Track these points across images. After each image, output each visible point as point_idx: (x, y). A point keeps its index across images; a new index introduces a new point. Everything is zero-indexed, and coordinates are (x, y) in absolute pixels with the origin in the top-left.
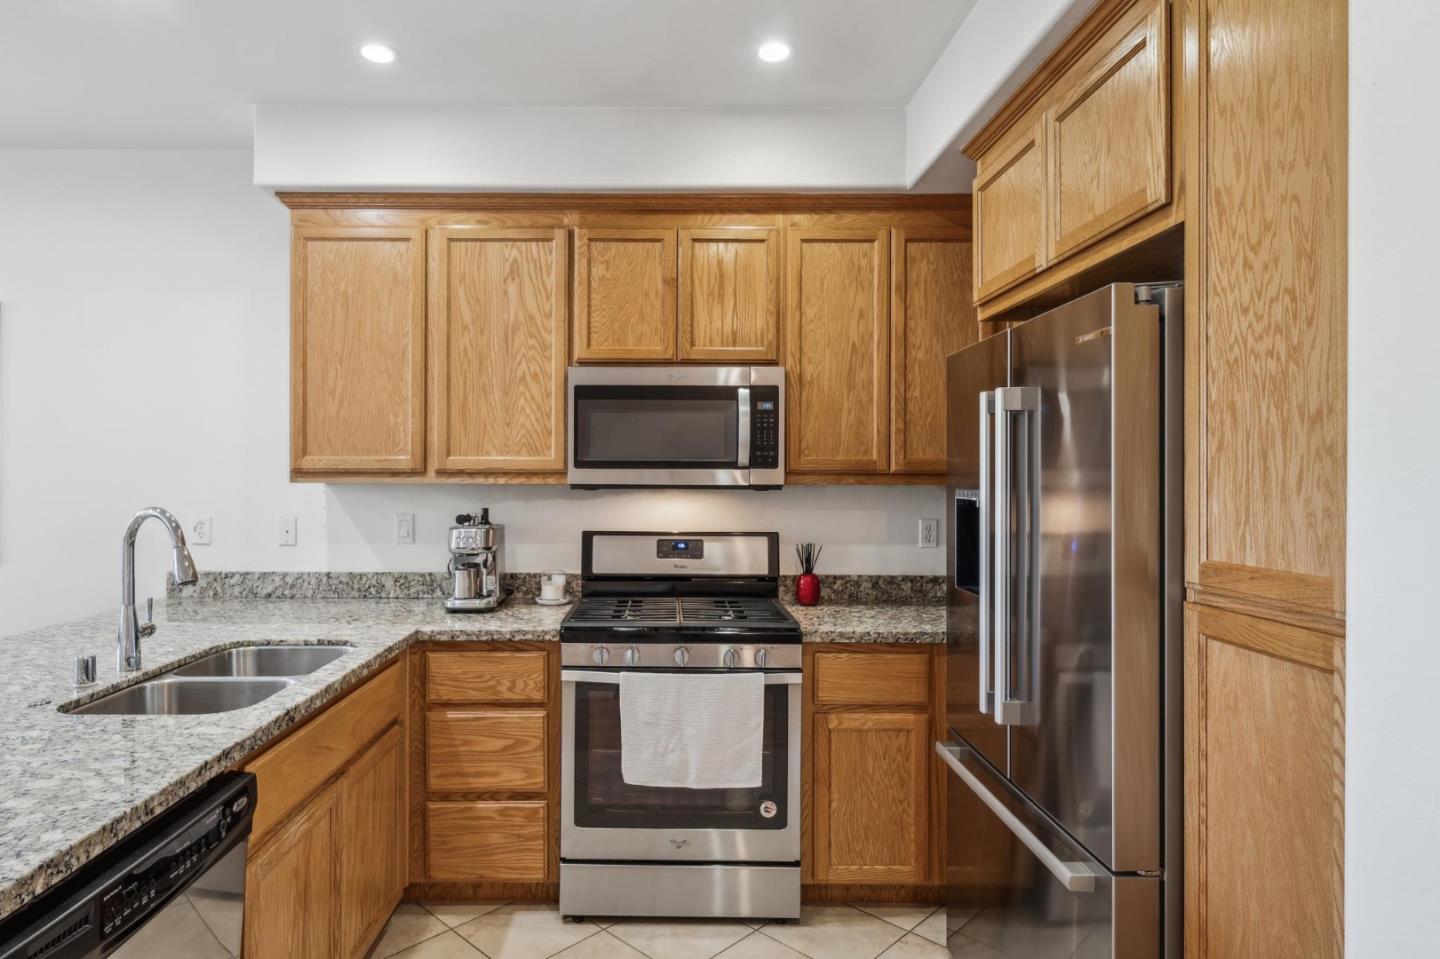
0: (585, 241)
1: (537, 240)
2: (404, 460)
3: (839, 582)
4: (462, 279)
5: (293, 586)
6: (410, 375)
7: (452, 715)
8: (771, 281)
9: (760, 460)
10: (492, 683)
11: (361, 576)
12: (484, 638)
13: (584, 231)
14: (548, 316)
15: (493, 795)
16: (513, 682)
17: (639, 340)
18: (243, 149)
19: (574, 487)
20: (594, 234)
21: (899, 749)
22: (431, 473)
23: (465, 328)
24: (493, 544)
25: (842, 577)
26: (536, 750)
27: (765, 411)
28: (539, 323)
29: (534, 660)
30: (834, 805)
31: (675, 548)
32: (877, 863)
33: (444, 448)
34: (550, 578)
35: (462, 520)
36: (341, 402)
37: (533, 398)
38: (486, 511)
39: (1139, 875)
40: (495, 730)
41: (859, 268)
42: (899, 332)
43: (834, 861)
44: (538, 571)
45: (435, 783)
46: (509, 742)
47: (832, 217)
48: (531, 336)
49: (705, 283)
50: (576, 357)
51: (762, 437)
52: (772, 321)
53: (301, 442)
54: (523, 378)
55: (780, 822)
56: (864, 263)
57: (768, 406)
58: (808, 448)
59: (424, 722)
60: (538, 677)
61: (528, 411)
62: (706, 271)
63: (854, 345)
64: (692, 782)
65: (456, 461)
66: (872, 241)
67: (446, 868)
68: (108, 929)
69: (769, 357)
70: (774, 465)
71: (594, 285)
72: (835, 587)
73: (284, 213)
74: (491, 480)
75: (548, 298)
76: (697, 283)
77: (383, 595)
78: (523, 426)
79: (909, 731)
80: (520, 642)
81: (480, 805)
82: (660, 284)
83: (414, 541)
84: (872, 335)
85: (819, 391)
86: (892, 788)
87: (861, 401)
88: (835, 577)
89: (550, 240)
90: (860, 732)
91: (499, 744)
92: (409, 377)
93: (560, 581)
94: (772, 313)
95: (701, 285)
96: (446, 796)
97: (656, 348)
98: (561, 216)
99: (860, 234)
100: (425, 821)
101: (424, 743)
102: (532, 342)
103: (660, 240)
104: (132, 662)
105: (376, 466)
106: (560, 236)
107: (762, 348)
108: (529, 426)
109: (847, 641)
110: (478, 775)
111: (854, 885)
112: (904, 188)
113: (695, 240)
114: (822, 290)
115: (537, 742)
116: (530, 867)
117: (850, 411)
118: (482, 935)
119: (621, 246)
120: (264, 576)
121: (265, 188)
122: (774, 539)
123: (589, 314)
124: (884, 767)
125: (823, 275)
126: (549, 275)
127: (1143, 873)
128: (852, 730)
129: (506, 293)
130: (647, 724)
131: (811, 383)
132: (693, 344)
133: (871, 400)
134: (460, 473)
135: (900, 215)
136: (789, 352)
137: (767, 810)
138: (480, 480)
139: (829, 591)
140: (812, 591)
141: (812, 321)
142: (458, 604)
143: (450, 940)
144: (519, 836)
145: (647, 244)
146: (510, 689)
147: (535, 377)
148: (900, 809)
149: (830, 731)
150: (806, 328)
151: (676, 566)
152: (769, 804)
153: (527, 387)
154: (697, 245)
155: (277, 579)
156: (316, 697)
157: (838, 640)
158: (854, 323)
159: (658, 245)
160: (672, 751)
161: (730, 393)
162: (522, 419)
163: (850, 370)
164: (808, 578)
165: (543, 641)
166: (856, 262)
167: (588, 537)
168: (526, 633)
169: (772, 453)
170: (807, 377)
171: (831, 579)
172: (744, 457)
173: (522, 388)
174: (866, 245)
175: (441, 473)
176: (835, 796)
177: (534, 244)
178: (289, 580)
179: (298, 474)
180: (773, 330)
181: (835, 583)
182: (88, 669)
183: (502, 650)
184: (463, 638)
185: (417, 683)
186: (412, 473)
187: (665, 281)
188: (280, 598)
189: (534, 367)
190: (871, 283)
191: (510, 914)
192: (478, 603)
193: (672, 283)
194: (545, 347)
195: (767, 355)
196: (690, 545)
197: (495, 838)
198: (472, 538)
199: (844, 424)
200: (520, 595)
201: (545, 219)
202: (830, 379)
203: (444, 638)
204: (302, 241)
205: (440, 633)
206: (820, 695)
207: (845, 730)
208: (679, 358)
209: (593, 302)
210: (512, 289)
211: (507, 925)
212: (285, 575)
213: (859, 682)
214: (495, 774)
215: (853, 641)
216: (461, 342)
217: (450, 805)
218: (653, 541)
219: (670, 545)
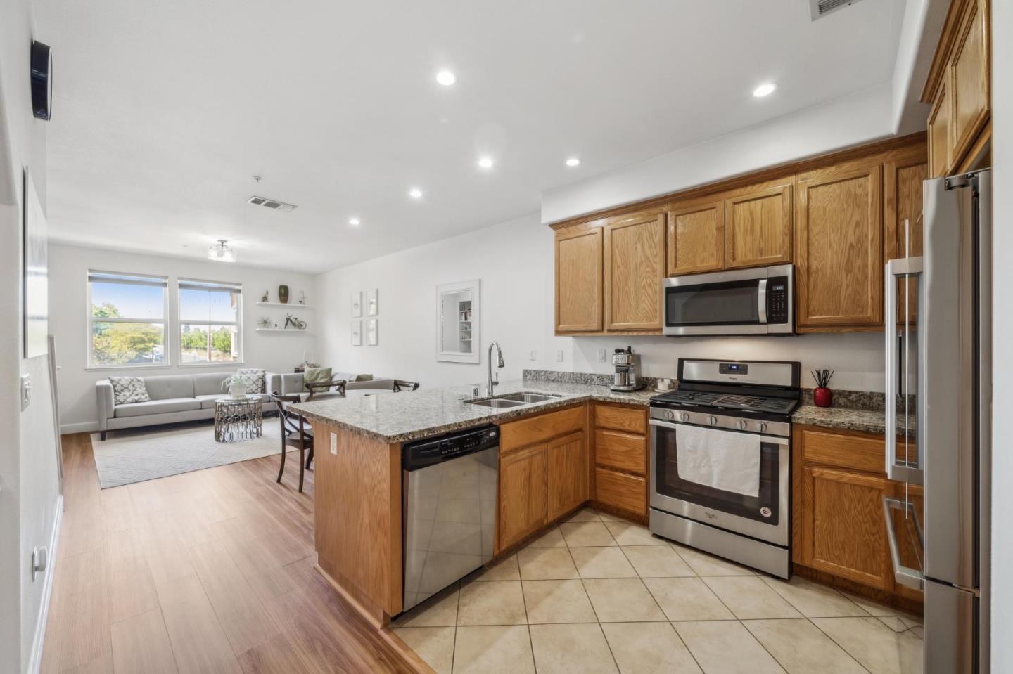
0: (674, 217)
1: (650, 222)
2: (595, 326)
3: (853, 396)
4: (618, 246)
5: (561, 377)
6: (597, 289)
7: (605, 433)
8: (786, 216)
9: (775, 319)
10: (621, 421)
11: (585, 374)
12: (617, 401)
13: (673, 212)
14: (656, 256)
15: (623, 471)
16: (630, 422)
17: (703, 261)
18: (538, 212)
19: (668, 336)
20: (677, 213)
21: (871, 500)
22: (606, 331)
23: (619, 267)
24: (632, 362)
25: (856, 392)
26: (641, 454)
27: (778, 291)
28: (652, 261)
29: (640, 415)
30: (817, 523)
31: (730, 368)
32: (852, 566)
33: (610, 321)
34: (663, 380)
35: (618, 351)
36: (571, 304)
37: (649, 295)
38: (630, 348)
39: (954, 587)
40: (622, 442)
41: (856, 195)
42: (891, 231)
43: (817, 555)
44: (656, 377)
45: (598, 461)
46: (628, 449)
47: (833, 168)
48: (648, 266)
49: (742, 225)
50: (669, 273)
51: (776, 306)
52: (787, 239)
53: (558, 321)
54: (644, 287)
55: (774, 520)
56: (859, 191)
57: (780, 288)
58: (814, 311)
59: (595, 434)
60: (642, 422)
61: (647, 302)
62: (742, 218)
63: (851, 244)
64: (714, 485)
65: (616, 325)
66: (866, 176)
67: (603, 497)
68: (443, 453)
69: (785, 260)
70: (785, 321)
71: (678, 237)
72: (851, 398)
73: (552, 233)
74: (630, 334)
75: (656, 247)
76: (736, 225)
77: (593, 383)
78: (644, 308)
79: (880, 491)
80: (633, 405)
81: (617, 474)
82: (715, 232)
83: (605, 361)
84: (866, 236)
85: (823, 275)
86: (865, 523)
87: (857, 279)
88: (850, 392)
89: (656, 220)
90: (839, 484)
91: (624, 449)
92: (596, 290)
93: (667, 382)
94: (786, 234)
95: (740, 227)
96: (604, 467)
97: (713, 263)
98: (661, 208)
99: (857, 173)
100: (595, 474)
101: (595, 442)
102: (648, 269)
103: (714, 208)
104: (491, 392)
105: (584, 329)
106: (661, 218)
107: (779, 256)
108: (647, 308)
109: (826, 426)
110: (616, 460)
111: (838, 577)
112: (892, 135)
113: (735, 203)
114: (825, 215)
115: (641, 451)
116: (638, 506)
117: (848, 287)
118: (614, 528)
119: (693, 215)
120: (552, 372)
121: (546, 224)
122: (796, 367)
123: (676, 252)
124: (859, 509)
125: (825, 205)
126: (656, 237)
127: (956, 586)
128: (831, 481)
129: (636, 249)
130: (690, 451)
131: (816, 272)
132: (734, 259)
133: (866, 278)
134: (617, 331)
135: (894, 152)
136: (799, 255)
137: (765, 512)
138: (626, 334)
139: (846, 400)
140: (827, 398)
141: (817, 234)
142: (617, 388)
143: (600, 526)
144: (633, 491)
145: (707, 212)
146: (629, 425)
147: (650, 285)
148: (873, 539)
149: (814, 478)
150: (813, 239)
151: (730, 378)
152: (767, 509)
153: (646, 290)
154: (737, 206)
155: (556, 374)
156: (531, 408)
157: (818, 424)
158: (851, 231)
159: (713, 211)
160: (703, 467)
161: (754, 283)
162: (644, 305)
163: (849, 259)
164: (822, 390)
165: (643, 405)
166: (853, 192)
167: (681, 362)
168: (635, 401)
169: (783, 315)
170: (814, 268)
171: (847, 393)
172: (763, 318)
173: (644, 291)
174: (861, 180)
175: (609, 331)
176: (818, 517)
177: (649, 224)
178: (560, 375)
179: (558, 333)
180: (787, 244)
181: (850, 396)
182: (476, 392)
183: (626, 408)
184: (609, 400)
185: (592, 417)
186: (598, 331)
187: (718, 229)
188: (558, 381)
189: (649, 281)
190: (866, 203)
191: (630, 525)
192: (622, 388)
193: (722, 229)
194: (654, 271)
195: (783, 258)
196: (740, 367)
197: (623, 490)
198: (622, 359)
199: (843, 294)
200: (651, 388)
201: (654, 211)
202: (832, 268)
203: (601, 400)
204: (559, 241)
205: (600, 397)
206: (806, 455)
207: (824, 479)
208: (726, 267)
209: (678, 246)
210: (639, 246)
211: (627, 528)
212: (559, 373)
213: (836, 452)
214: (623, 462)
215: (831, 426)
216: (617, 273)
217: (604, 471)
218: (717, 365)
219: (726, 367)
